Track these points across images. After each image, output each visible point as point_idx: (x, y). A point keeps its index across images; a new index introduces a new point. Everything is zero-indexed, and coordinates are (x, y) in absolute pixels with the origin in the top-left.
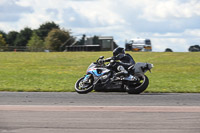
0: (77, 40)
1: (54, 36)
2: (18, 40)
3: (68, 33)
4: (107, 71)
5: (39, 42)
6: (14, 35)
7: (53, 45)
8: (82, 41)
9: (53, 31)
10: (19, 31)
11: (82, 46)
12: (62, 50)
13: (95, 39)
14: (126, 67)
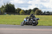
0: (43, 12)
1: (37, 11)
2: (28, 12)
3: (41, 11)
4: (28, 20)
5: (33, 13)
6: (27, 11)
7: (37, 14)
8: (45, 13)
9: (37, 10)
10: (28, 10)
11: (44, 14)
12: (39, 15)
13: (48, 12)
14: (33, 19)
